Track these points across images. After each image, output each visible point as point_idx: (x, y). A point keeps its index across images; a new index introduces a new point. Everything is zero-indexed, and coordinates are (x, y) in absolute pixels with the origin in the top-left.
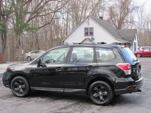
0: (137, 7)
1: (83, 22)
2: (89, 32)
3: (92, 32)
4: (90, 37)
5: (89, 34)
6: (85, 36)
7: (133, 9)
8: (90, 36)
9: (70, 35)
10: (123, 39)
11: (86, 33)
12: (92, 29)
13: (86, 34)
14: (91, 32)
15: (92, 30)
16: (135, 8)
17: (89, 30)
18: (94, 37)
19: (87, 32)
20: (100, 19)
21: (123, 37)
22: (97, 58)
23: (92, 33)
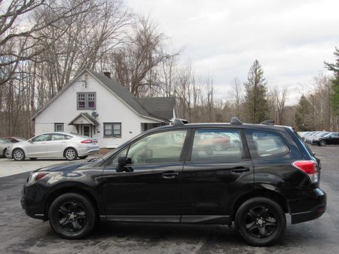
0: (168, 57)
1: (74, 81)
2: (86, 101)
3: (92, 101)
4: (90, 112)
5: (87, 104)
6: (78, 109)
7: (160, 59)
8: (89, 109)
9: (48, 106)
10: (151, 115)
11: (80, 103)
12: (93, 94)
13: (81, 105)
14: (90, 101)
15: (92, 97)
16: (164, 58)
17: (87, 98)
18: (98, 111)
19: (82, 101)
20: (106, 77)
21: (150, 111)
22: (251, 152)
23: (92, 105)
